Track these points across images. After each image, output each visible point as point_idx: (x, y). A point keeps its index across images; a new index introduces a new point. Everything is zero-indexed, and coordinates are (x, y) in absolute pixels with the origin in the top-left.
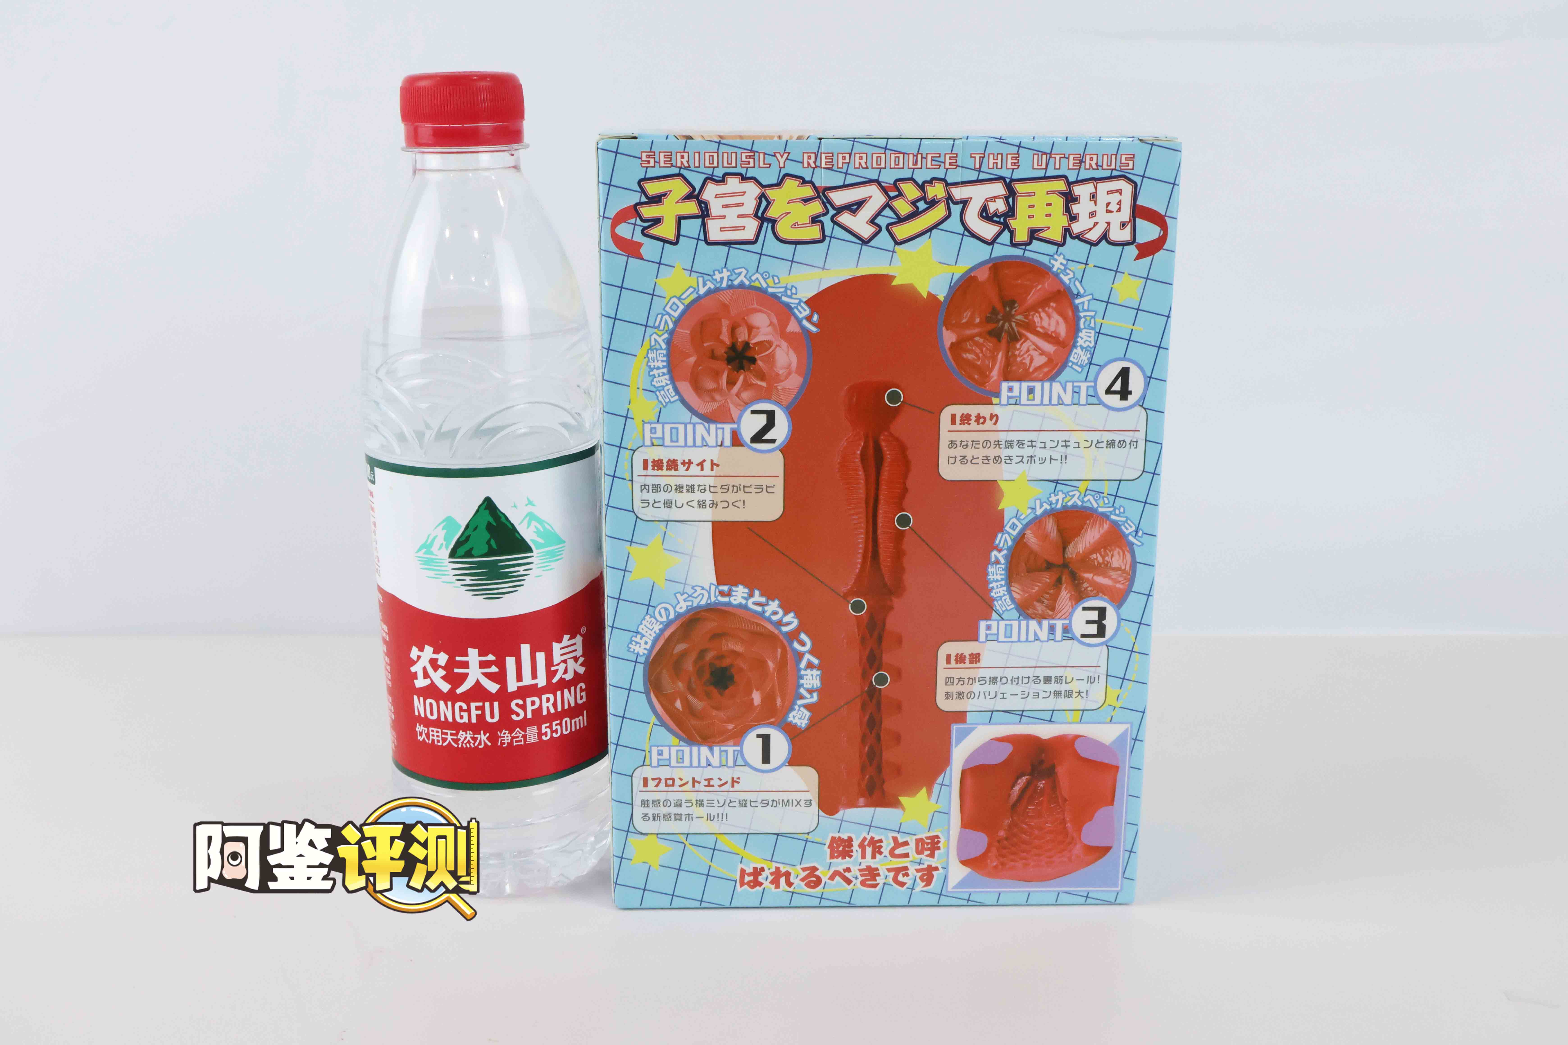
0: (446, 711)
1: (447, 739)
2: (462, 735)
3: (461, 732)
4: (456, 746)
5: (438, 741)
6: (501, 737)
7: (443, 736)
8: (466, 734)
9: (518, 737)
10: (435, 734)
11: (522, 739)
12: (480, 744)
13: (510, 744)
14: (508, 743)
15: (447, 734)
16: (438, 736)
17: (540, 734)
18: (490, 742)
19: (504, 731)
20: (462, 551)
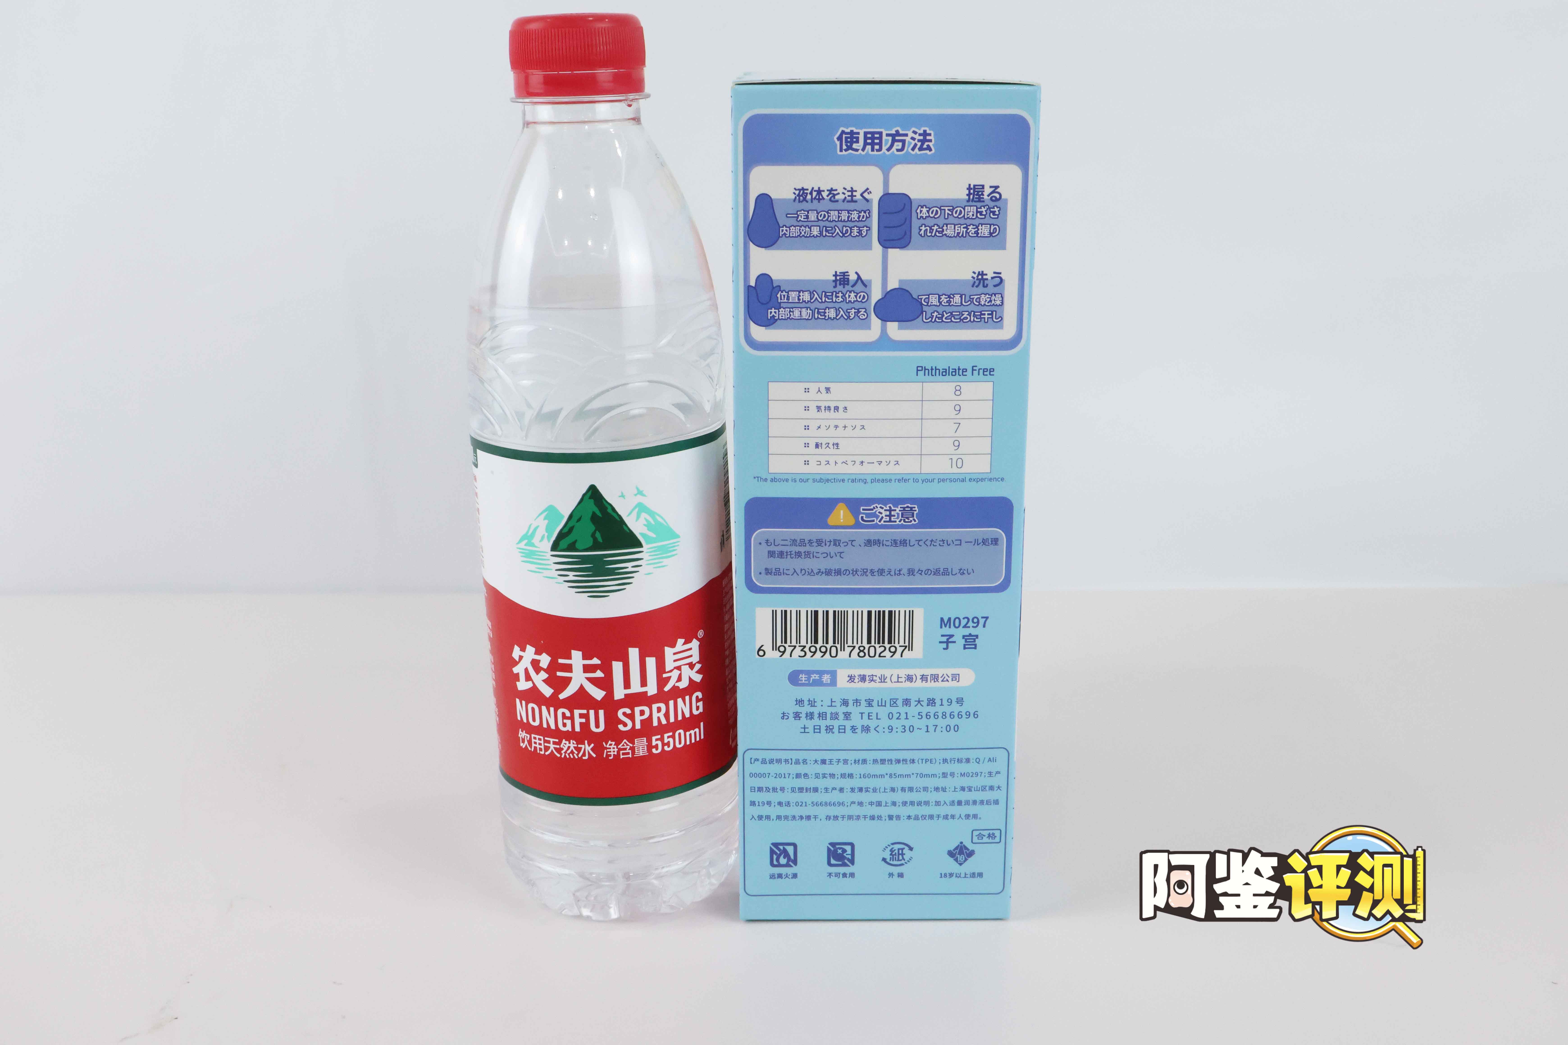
0: (548, 717)
1: (549, 747)
2: (566, 744)
3: (564, 741)
4: (558, 755)
5: (541, 750)
6: (607, 748)
7: (546, 744)
8: (570, 743)
9: (625, 749)
10: (537, 741)
11: (630, 751)
12: (584, 755)
13: (617, 757)
14: (614, 755)
15: (549, 742)
16: (540, 744)
17: (650, 747)
18: (594, 753)
19: (610, 742)
20: (564, 543)
